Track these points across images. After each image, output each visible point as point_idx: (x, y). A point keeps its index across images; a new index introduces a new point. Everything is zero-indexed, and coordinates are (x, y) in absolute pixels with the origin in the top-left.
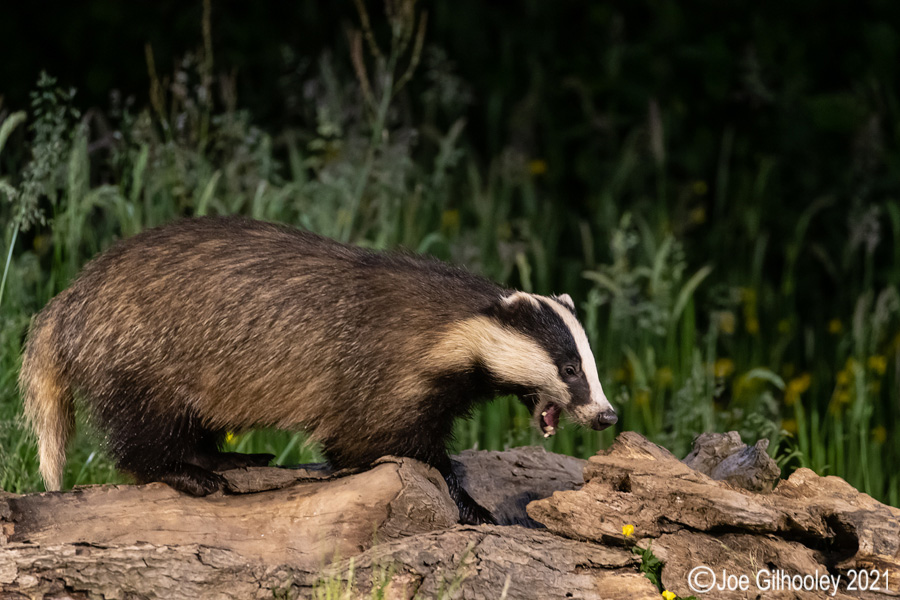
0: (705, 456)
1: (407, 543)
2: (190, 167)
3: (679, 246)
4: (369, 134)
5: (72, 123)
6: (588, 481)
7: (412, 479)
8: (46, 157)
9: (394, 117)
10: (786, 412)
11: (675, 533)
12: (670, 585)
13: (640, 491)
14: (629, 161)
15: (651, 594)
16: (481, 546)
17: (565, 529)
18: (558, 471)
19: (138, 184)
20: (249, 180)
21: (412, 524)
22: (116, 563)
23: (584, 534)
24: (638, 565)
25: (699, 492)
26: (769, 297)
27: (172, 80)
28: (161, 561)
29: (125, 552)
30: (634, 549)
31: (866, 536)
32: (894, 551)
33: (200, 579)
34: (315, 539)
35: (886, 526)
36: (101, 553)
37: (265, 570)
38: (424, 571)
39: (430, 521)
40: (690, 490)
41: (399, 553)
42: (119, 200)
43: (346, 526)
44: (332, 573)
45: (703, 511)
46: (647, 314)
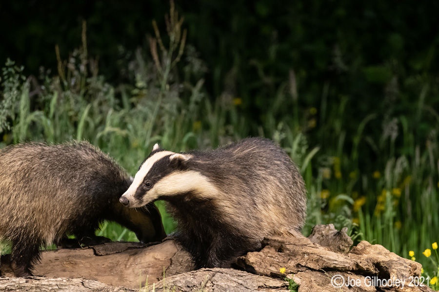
0: (318, 235)
1: (179, 277)
2: (77, 102)
3: (304, 138)
4: (159, 87)
5: (22, 82)
6: (264, 248)
8: (10, 98)
9: (171, 79)
10: (354, 215)
11: (304, 271)
13: (288, 252)
14: (280, 98)
16: (214, 278)
19: (52, 110)
20: (104, 108)
21: (182, 268)
22: (45, 287)
23: (262, 272)
24: (287, 286)
25: (316, 252)
26: (346, 161)
27: (68, 62)
28: (65, 285)
29: (48, 281)
30: (285, 279)
31: (394, 272)
34: (137, 275)
35: (403, 268)
36: (38, 282)
38: (188, 290)
40: (311, 252)
41: (176, 281)
42: (43, 118)
43: (151, 269)
44: (145, 291)
45: (317, 261)
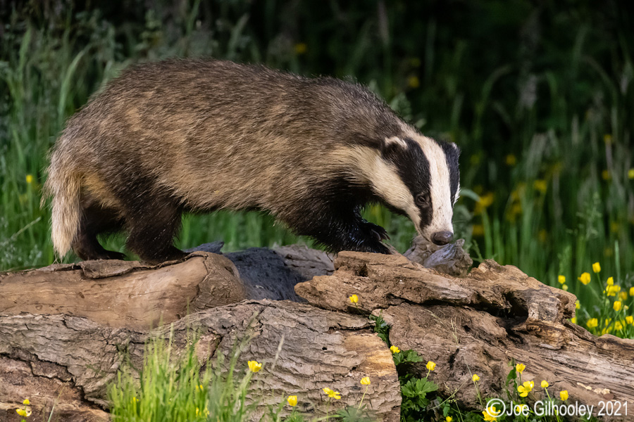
0: (420, 251)
1: (210, 312)
6: (337, 269)
7: (214, 268)
10: (476, 221)
11: (399, 305)
12: (396, 342)
13: (374, 275)
14: (364, 43)
15: (382, 348)
16: (262, 314)
17: (321, 302)
18: (316, 261)
19: (22, 60)
21: (214, 299)
22: (7, 327)
23: (335, 306)
24: (373, 327)
25: (416, 276)
26: (465, 139)
28: (38, 325)
29: (13, 319)
30: (370, 316)
31: (533, 307)
32: (554, 318)
33: (65, 338)
34: (146, 310)
35: (548, 300)
37: (111, 332)
38: (223, 332)
39: (226, 297)
40: (409, 275)
41: (205, 319)
42: (9, 71)
43: (167, 301)
44: (158, 334)
45: (418, 289)
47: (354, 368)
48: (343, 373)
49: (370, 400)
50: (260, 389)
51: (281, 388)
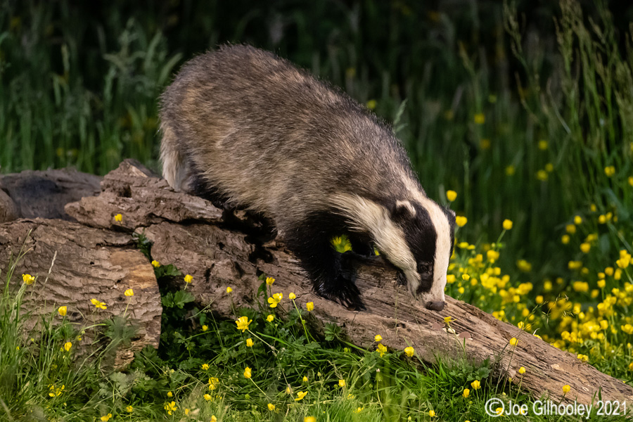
6: (104, 191)
11: (160, 224)
12: (157, 257)
13: (137, 197)
15: (144, 263)
16: (36, 232)
17: (89, 221)
18: (84, 184)
23: (101, 224)
24: (136, 244)
25: (175, 198)
30: (134, 234)
39: (3, 216)
40: (169, 197)
45: (177, 209)
46: (141, 83)
47: (119, 281)
48: (109, 285)
49: (133, 310)
50: (33, 300)
51: (53, 299)
